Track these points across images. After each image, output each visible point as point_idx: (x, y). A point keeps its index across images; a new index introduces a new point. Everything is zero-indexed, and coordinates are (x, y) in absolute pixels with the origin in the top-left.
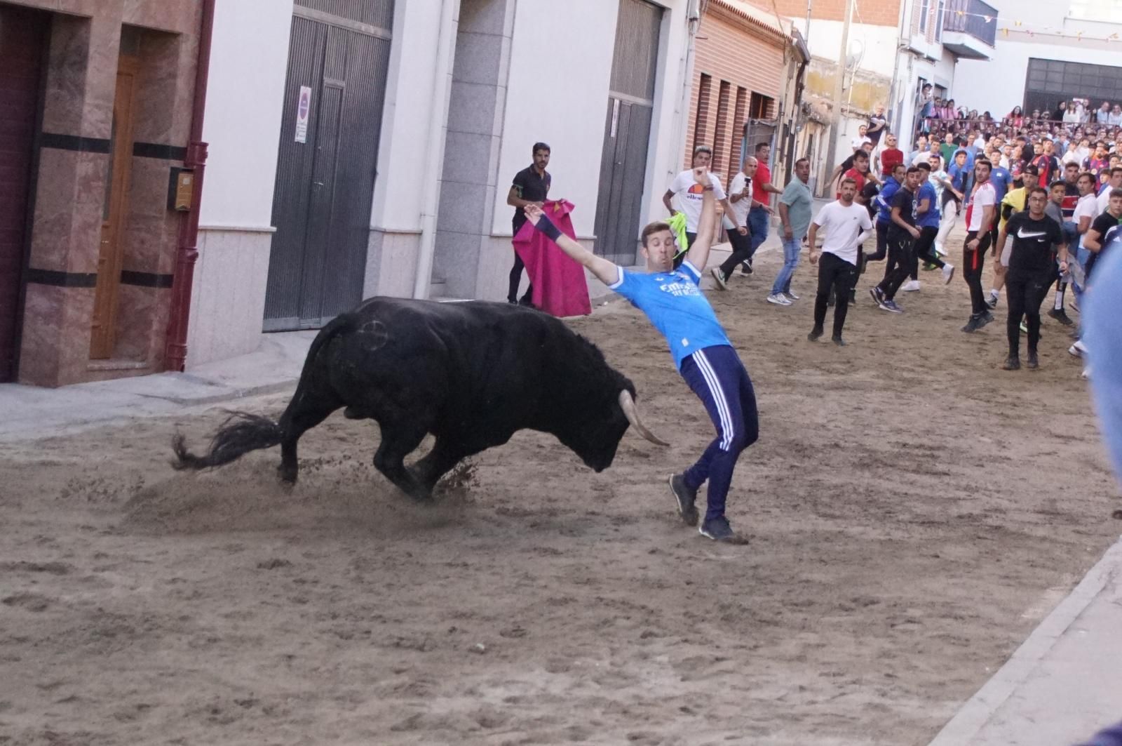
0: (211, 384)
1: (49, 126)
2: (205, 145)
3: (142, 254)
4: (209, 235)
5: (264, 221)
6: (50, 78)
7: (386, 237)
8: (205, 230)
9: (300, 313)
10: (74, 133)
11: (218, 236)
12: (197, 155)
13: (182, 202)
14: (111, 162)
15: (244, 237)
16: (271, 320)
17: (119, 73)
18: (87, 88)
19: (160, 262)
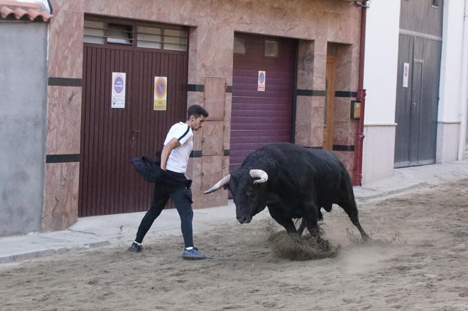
0: (374, 190)
1: (300, 87)
2: (365, 90)
3: (341, 138)
4: (369, 128)
5: (392, 121)
6: (299, 67)
7: (445, 125)
8: (367, 126)
9: (409, 159)
10: (310, 89)
11: (373, 128)
12: (361, 95)
13: (357, 115)
14: (326, 100)
15: (384, 128)
16: (397, 163)
17: (327, 63)
18: (314, 69)
19: (349, 141)
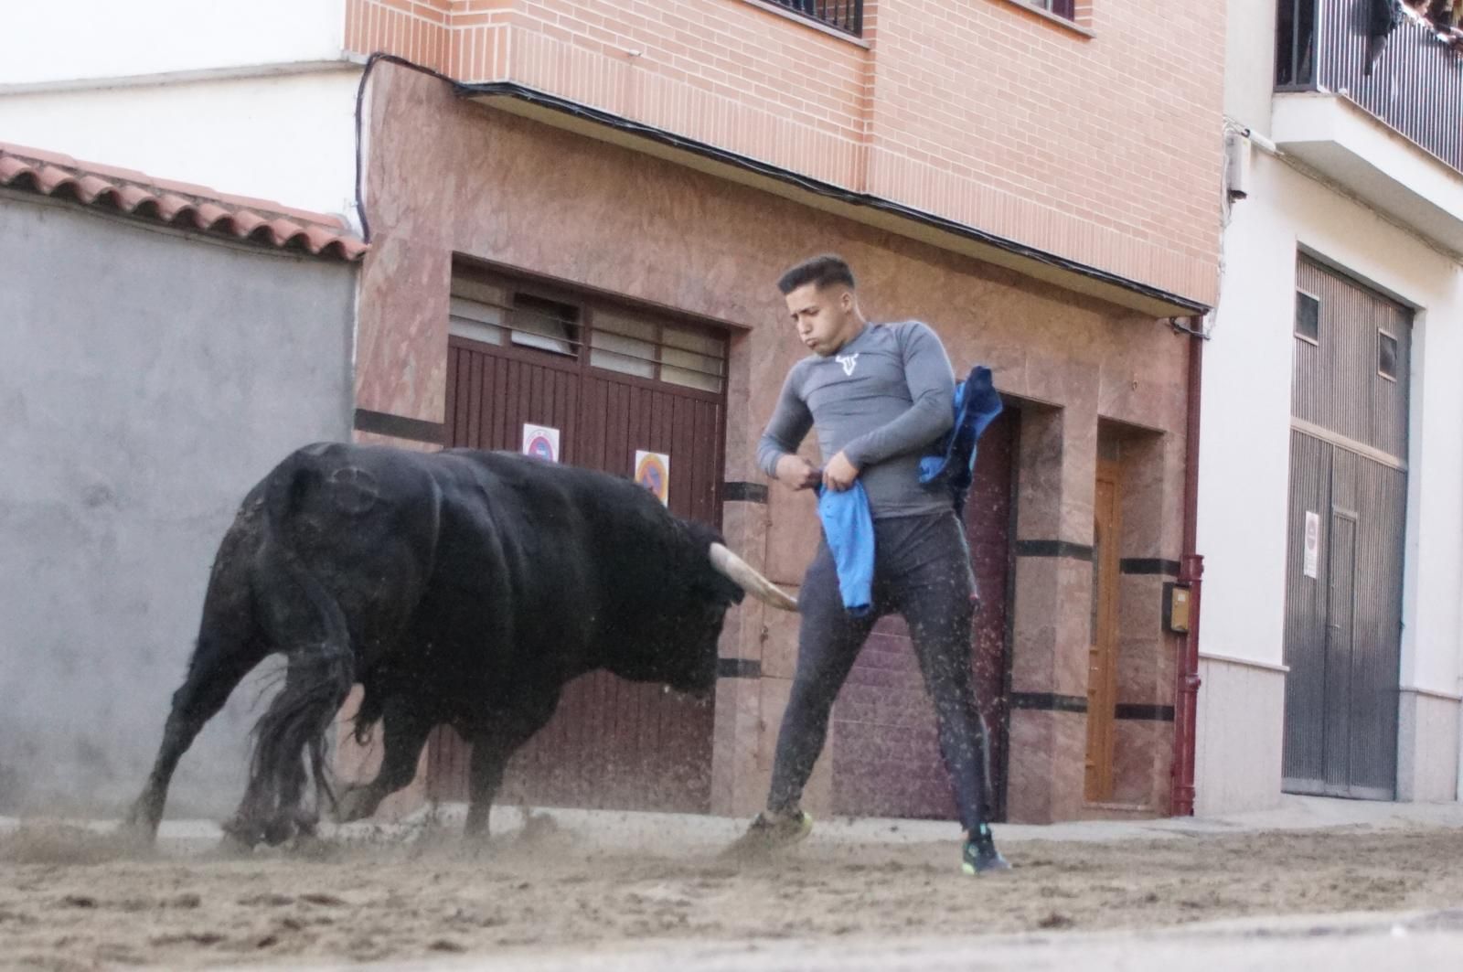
1: (1025, 533)
2: (1200, 558)
3: (1138, 684)
4: (1212, 666)
5: (1277, 660)
6: (1022, 479)
7: (1420, 699)
8: (1207, 659)
9: (1323, 774)
10: (1053, 537)
11: (1224, 667)
12: (1191, 569)
13: (1179, 622)
14: (1096, 569)
15: (1252, 673)
16: (1290, 779)
17: (1099, 481)
18: (1064, 486)
19: (1159, 692)
